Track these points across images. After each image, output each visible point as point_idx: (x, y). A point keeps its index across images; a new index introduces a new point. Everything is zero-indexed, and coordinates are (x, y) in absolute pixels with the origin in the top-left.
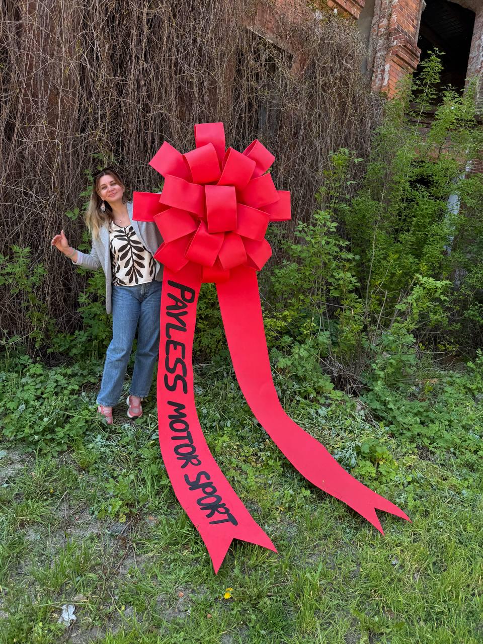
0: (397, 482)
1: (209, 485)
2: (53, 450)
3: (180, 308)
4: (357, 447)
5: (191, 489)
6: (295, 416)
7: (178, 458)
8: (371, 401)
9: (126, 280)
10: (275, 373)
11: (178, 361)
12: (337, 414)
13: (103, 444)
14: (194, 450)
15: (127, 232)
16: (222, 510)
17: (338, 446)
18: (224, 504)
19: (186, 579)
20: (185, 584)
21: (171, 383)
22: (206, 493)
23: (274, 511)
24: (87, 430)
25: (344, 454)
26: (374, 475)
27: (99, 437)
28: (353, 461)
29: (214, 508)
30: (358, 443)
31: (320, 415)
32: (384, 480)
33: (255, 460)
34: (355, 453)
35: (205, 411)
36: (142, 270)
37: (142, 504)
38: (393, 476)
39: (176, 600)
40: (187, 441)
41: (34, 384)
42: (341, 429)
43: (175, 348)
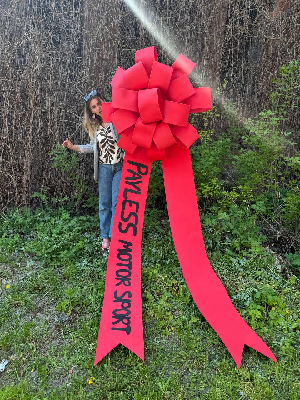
0: (283, 326)
1: (128, 301)
2: (56, 264)
3: (137, 178)
4: (254, 293)
5: (115, 301)
6: (219, 263)
7: (116, 279)
8: (296, 258)
9: (104, 160)
10: (213, 230)
11: (132, 214)
12: (253, 265)
13: (86, 264)
14: (130, 274)
15: (106, 130)
16: (126, 321)
17: (242, 290)
18: (130, 318)
19: (79, 362)
20: (77, 365)
21: (124, 228)
22: (122, 306)
23: (167, 329)
24: (80, 255)
25: (243, 296)
26: (259, 317)
27: (86, 259)
28: (248, 303)
29: (121, 318)
30: (255, 289)
31: (240, 264)
32: (271, 323)
33: (176, 290)
34: (250, 297)
35: (154, 251)
36: (113, 155)
37: (84, 306)
38: (281, 322)
39: (66, 375)
40: (127, 268)
41: (62, 224)
42: (254, 277)
43: (131, 205)
